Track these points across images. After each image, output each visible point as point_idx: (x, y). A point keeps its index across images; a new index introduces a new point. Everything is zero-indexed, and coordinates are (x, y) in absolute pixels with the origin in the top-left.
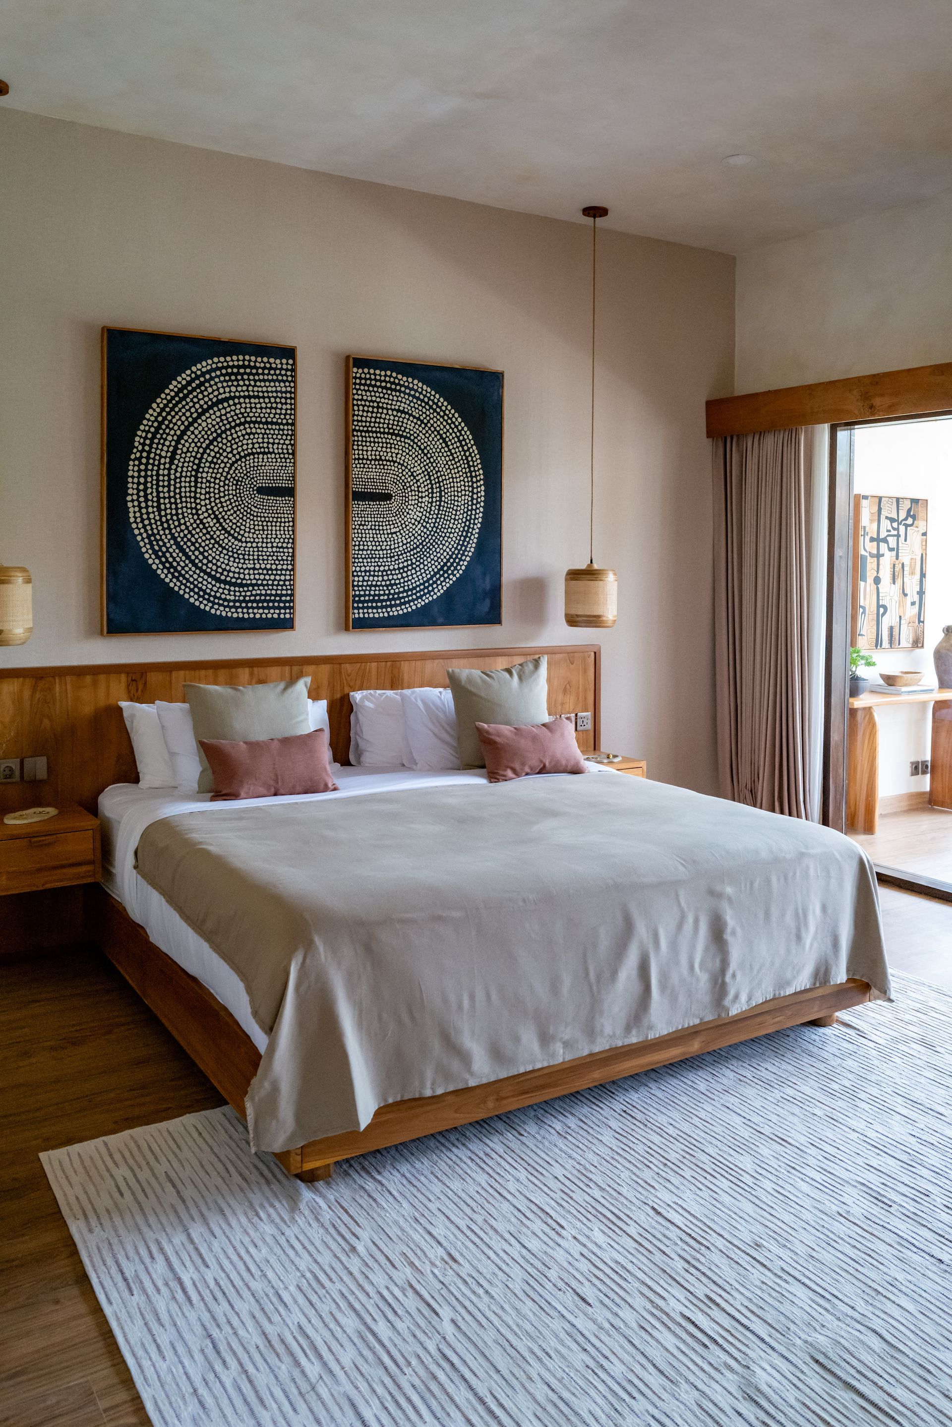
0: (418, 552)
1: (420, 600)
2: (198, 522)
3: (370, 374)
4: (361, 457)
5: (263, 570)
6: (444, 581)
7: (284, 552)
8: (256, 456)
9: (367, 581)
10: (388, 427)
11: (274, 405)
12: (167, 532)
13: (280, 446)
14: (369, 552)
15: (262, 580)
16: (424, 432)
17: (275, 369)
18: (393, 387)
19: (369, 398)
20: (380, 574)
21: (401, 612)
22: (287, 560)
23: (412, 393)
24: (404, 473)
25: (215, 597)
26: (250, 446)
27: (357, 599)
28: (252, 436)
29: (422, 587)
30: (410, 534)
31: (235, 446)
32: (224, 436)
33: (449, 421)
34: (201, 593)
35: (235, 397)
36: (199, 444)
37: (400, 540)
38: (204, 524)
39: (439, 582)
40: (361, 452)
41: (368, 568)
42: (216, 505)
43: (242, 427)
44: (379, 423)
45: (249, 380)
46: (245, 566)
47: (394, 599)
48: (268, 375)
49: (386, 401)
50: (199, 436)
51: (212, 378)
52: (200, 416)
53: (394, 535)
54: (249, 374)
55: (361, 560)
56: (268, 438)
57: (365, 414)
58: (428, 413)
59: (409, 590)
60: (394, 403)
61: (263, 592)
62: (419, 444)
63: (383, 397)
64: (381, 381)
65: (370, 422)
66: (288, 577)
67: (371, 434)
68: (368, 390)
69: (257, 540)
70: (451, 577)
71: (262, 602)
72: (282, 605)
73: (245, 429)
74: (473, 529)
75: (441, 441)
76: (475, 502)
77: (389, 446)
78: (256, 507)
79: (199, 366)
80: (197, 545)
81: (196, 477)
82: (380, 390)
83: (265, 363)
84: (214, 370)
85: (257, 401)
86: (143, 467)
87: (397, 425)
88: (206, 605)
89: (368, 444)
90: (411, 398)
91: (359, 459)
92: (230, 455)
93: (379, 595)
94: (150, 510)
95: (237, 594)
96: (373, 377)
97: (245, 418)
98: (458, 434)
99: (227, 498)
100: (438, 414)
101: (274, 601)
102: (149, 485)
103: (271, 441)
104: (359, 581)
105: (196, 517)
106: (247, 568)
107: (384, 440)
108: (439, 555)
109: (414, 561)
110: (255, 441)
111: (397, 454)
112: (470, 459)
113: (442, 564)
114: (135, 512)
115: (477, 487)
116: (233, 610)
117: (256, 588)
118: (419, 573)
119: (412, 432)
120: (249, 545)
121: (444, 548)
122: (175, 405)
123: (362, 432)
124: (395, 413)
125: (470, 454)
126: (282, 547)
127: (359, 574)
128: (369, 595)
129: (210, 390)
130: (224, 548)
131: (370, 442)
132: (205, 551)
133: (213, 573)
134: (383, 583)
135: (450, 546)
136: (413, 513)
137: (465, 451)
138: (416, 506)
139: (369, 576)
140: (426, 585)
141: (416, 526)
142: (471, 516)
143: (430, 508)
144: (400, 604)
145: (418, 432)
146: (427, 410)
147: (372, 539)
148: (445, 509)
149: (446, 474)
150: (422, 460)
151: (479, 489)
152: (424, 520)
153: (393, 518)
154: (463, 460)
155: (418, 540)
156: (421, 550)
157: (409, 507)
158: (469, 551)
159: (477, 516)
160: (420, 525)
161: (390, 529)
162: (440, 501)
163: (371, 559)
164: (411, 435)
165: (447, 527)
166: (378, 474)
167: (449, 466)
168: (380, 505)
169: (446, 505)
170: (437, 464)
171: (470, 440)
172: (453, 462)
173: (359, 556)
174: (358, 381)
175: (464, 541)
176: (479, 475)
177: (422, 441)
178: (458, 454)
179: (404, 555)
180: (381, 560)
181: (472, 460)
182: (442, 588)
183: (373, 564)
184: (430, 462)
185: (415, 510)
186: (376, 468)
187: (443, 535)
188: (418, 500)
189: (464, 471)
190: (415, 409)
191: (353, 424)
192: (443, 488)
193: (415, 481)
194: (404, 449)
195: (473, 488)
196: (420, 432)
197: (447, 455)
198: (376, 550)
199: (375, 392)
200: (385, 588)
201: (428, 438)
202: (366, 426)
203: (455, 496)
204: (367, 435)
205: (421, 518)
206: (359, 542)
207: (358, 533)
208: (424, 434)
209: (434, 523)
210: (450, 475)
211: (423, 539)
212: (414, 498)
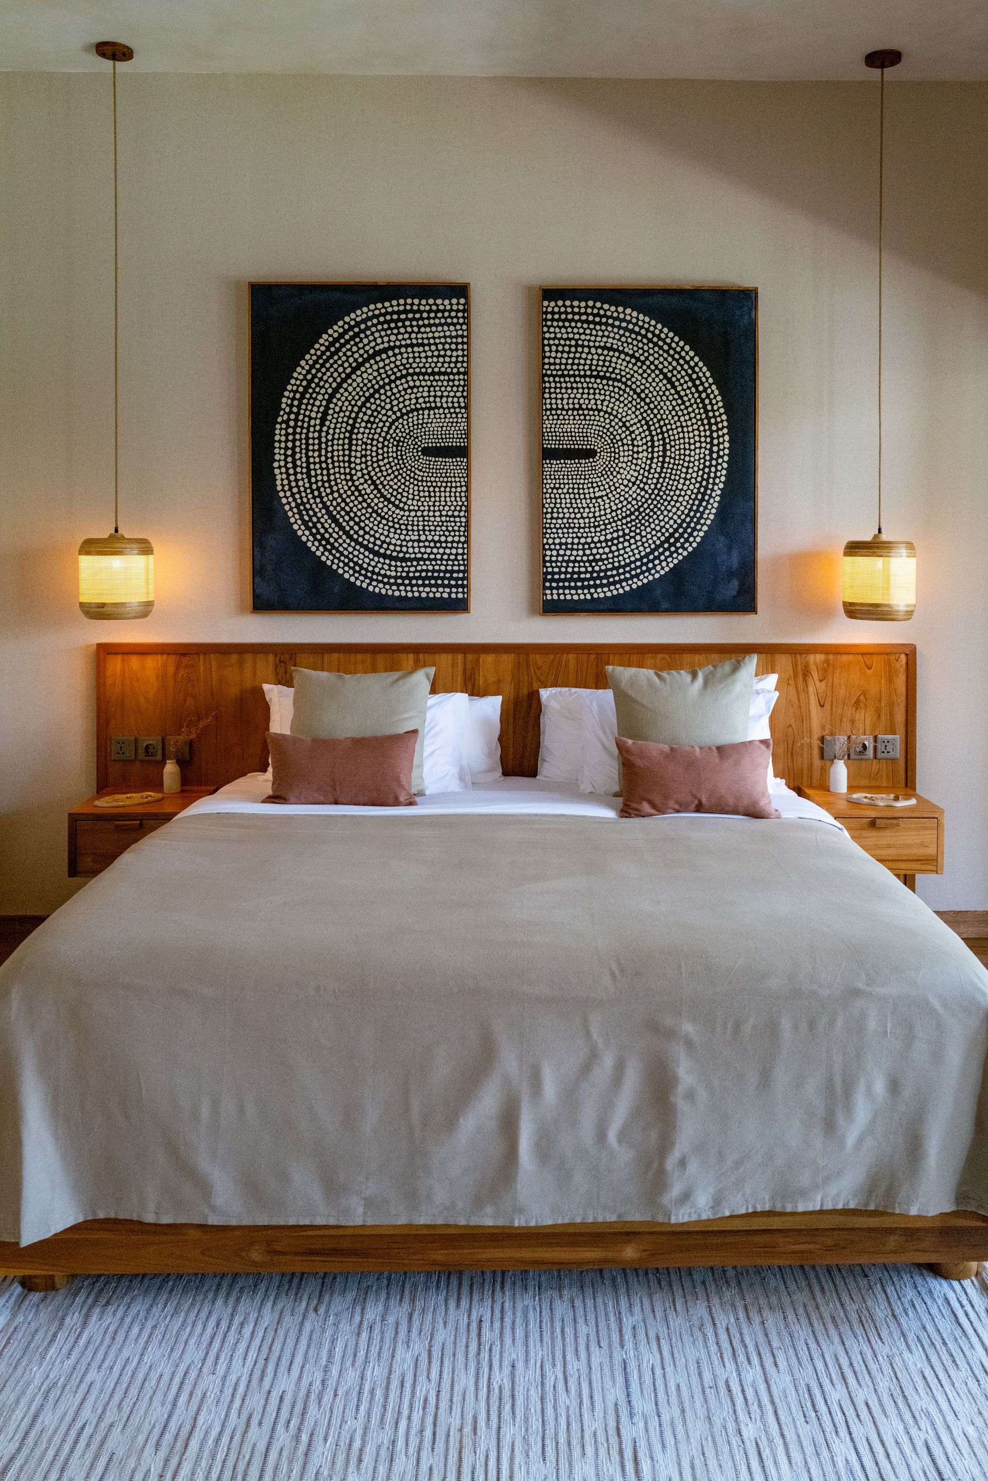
0: (632, 521)
1: (635, 580)
2: (353, 488)
3: (566, 307)
4: (554, 406)
5: (430, 542)
6: (671, 556)
7: (455, 522)
8: (421, 412)
9: (563, 556)
10: (590, 369)
11: (442, 353)
12: (318, 500)
13: (450, 399)
14: (565, 521)
15: (429, 554)
16: (640, 371)
17: (443, 311)
18: (597, 319)
19: (565, 336)
20: (580, 547)
21: (609, 594)
22: (459, 531)
23: (624, 324)
24: (613, 424)
25: (373, 572)
26: (414, 401)
27: (549, 577)
28: (415, 390)
29: (638, 564)
30: (622, 499)
31: (395, 403)
32: (382, 391)
33: (677, 356)
34: (357, 568)
35: (395, 346)
36: (353, 402)
37: (607, 506)
38: (360, 491)
39: (662, 558)
40: (554, 401)
41: (563, 541)
42: (374, 469)
43: (403, 381)
44: (579, 364)
45: (412, 326)
46: (408, 538)
47: (599, 578)
48: (434, 318)
49: (588, 337)
50: (354, 393)
51: (368, 328)
52: (354, 371)
53: (599, 500)
54: (411, 320)
55: (554, 530)
56: (435, 391)
57: (559, 355)
58: (646, 348)
59: (620, 567)
60: (599, 339)
61: (430, 568)
62: (634, 386)
63: (584, 333)
64: (580, 314)
65: (566, 364)
66: (460, 551)
67: (567, 379)
68: (564, 326)
69: (422, 508)
70: (680, 551)
71: (427, 579)
72: (453, 582)
73: (407, 382)
74: (712, 490)
75: (665, 382)
76: (715, 456)
77: (592, 391)
78: (420, 471)
79: (353, 316)
80: (352, 515)
81: (350, 439)
82: (579, 325)
83: (431, 306)
84: (370, 319)
85: (421, 349)
86: (290, 431)
87: (603, 366)
88: (362, 582)
89: (563, 391)
90: (621, 332)
91: (551, 409)
92: (390, 413)
93: (579, 573)
94: (299, 476)
95: (400, 569)
96: (569, 310)
97: (407, 369)
98: (690, 371)
99: (386, 461)
100: (661, 348)
101: (443, 579)
102: (298, 450)
103: (439, 394)
104: (551, 556)
105: (350, 483)
106: (411, 540)
107: (585, 385)
108: (662, 524)
109: (627, 531)
110: (419, 395)
111: (603, 401)
112: (707, 401)
113: (667, 534)
114: (282, 480)
115: (718, 437)
116: (394, 588)
117: (421, 563)
118: (633, 547)
119: (623, 373)
120: (413, 514)
121: (671, 515)
122: (326, 361)
123: (554, 376)
124: (600, 351)
125: (708, 396)
126: (453, 516)
127: (552, 547)
128: (566, 573)
129: (366, 341)
130: (383, 518)
131: (567, 388)
132: (361, 521)
133: (371, 546)
134: (585, 558)
136: (626, 473)
137: (700, 393)
138: (629, 464)
139: (565, 550)
140: (645, 560)
141: (630, 489)
142: (709, 474)
143: (650, 465)
144: (608, 585)
145: (632, 372)
146: (644, 344)
147: (569, 505)
148: (671, 466)
149: (672, 422)
150: (638, 406)
151: (721, 440)
152: (641, 481)
153: (598, 480)
154: (698, 404)
155: (633, 506)
156: (637, 517)
157: (620, 465)
158: (708, 518)
159: (718, 474)
160: (636, 487)
161: (594, 492)
162: (664, 456)
163: (568, 529)
164: (622, 376)
165: (674, 488)
166: (577, 426)
167: (677, 412)
168: (581, 464)
169: (672, 461)
170: (659, 410)
171: (707, 379)
172: (683, 407)
173: (552, 526)
174: (549, 317)
175: (699, 505)
176: (722, 421)
177: (638, 383)
178: (690, 396)
179: (614, 525)
180: (582, 530)
181: (711, 403)
182: (667, 565)
183: (571, 535)
184: (649, 408)
185: (628, 469)
186: (574, 419)
187: (669, 498)
188: (632, 456)
189: (698, 417)
190: (628, 344)
191: (543, 368)
192: (667, 441)
193: (628, 433)
194: (613, 394)
195: (712, 438)
196: (635, 372)
197: (674, 399)
198: (575, 518)
199: (573, 328)
200: (587, 564)
201: (646, 379)
202: (560, 369)
203: (685, 449)
204: (562, 380)
205: (637, 478)
206: (552, 509)
207: (550, 498)
208: (641, 375)
209: (656, 484)
210: (678, 424)
211: (640, 504)
212: (626, 454)
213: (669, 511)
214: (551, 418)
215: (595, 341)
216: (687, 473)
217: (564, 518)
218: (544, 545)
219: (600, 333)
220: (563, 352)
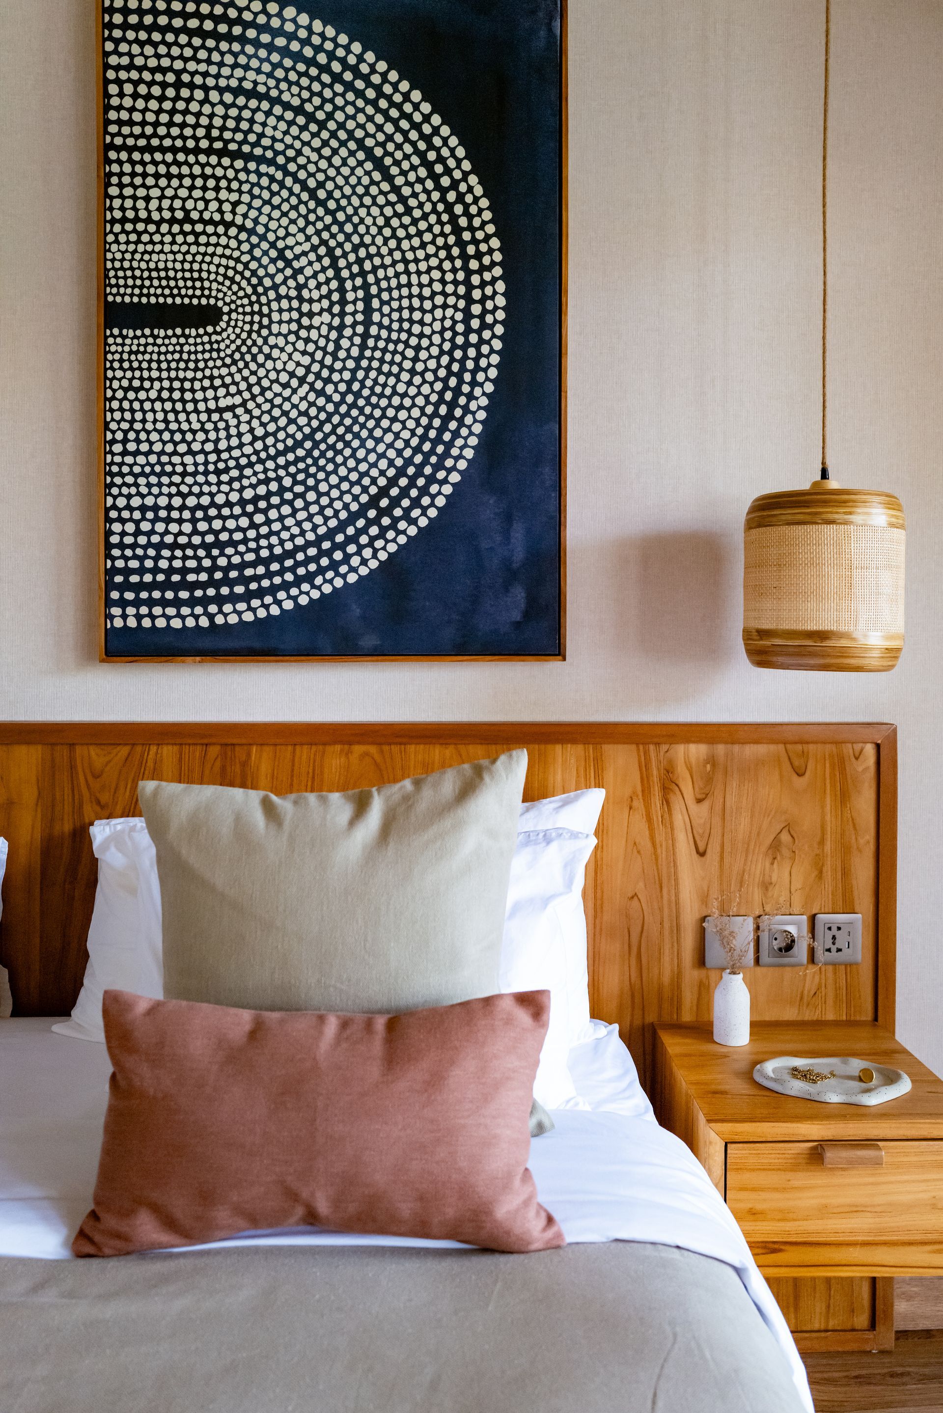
0: (298, 460)
1: (305, 587)
4: (130, 214)
6: (382, 535)
9: (149, 534)
10: (208, 136)
14: (153, 459)
16: (316, 143)
18: (223, 28)
19: (152, 63)
20: (186, 515)
21: (248, 617)
23: (280, 42)
24: (257, 253)
27: (119, 579)
29: (312, 552)
30: (276, 412)
33: (394, 113)
37: (244, 428)
39: (364, 540)
40: (129, 203)
41: (149, 501)
44: (183, 125)
47: (227, 581)
49: (203, 67)
53: (228, 416)
55: (130, 480)
58: (328, 93)
59: (273, 558)
60: (226, 71)
62: (302, 175)
63: (194, 58)
64: (185, 17)
65: (156, 124)
67: (158, 156)
68: (149, 41)
70: (402, 525)
74: (470, 397)
75: (369, 166)
76: (475, 324)
77: (211, 183)
82: (183, 39)
87: (237, 130)
89: (150, 181)
90: (275, 57)
91: (124, 220)
93: (184, 571)
98: (422, 146)
100: (360, 94)
104: (123, 534)
107: (197, 170)
108: (363, 467)
109: (287, 482)
111: (235, 204)
112: (458, 209)
113: (373, 490)
115: (483, 284)
118: (301, 516)
119: (279, 147)
121: (381, 448)
123: (130, 150)
124: (228, 98)
125: (460, 198)
127: (126, 514)
128: (155, 570)
131: (157, 176)
134: (196, 540)
135: (399, 444)
136: (285, 357)
137: (444, 191)
138: (292, 338)
139: (153, 522)
140: (326, 545)
141: (294, 391)
142: (462, 362)
143: (337, 343)
144: (248, 596)
145: (298, 144)
146: (324, 85)
147: (161, 426)
148: (381, 344)
149: (384, 251)
150: (312, 217)
151: (489, 291)
152: (318, 375)
153: (224, 371)
154: (439, 215)
155: (300, 428)
156: (309, 453)
157: (272, 340)
158: (460, 457)
159: (483, 363)
160: (306, 387)
161: (216, 399)
162: (367, 323)
163: (159, 475)
164: (277, 153)
165: (388, 391)
166: (179, 257)
167: (394, 230)
168: (187, 337)
169: (384, 334)
170: (355, 226)
171: (459, 161)
172: (406, 220)
173: (126, 469)
174: (118, 19)
175: (441, 430)
176: (491, 251)
177: (312, 168)
178: (423, 197)
179: (259, 468)
180: (189, 480)
181: (466, 213)
182: (375, 556)
183: (165, 490)
184: (335, 221)
185: (289, 349)
186: (173, 242)
187: (377, 413)
188: (298, 322)
189: (440, 241)
190: (290, 84)
191: (106, 132)
192: (374, 290)
193: (288, 272)
194: (256, 191)
195: (470, 287)
196: (304, 144)
197: (388, 203)
198: (175, 453)
199: (169, 46)
200: (201, 553)
201: (329, 159)
202: (143, 135)
203: (411, 309)
204: (147, 157)
205: (308, 369)
206: (125, 432)
207: (122, 410)
208: (318, 151)
209: (349, 383)
210: (397, 255)
211: (315, 423)
212: (286, 316)
213: (378, 441)
214: (122, 238)
215: (218, 76)
216: (415, 360)
217: (150, 452)
218: (107, 510)
219: (229, 59)
220: (148, 97)
